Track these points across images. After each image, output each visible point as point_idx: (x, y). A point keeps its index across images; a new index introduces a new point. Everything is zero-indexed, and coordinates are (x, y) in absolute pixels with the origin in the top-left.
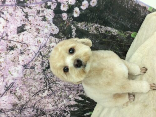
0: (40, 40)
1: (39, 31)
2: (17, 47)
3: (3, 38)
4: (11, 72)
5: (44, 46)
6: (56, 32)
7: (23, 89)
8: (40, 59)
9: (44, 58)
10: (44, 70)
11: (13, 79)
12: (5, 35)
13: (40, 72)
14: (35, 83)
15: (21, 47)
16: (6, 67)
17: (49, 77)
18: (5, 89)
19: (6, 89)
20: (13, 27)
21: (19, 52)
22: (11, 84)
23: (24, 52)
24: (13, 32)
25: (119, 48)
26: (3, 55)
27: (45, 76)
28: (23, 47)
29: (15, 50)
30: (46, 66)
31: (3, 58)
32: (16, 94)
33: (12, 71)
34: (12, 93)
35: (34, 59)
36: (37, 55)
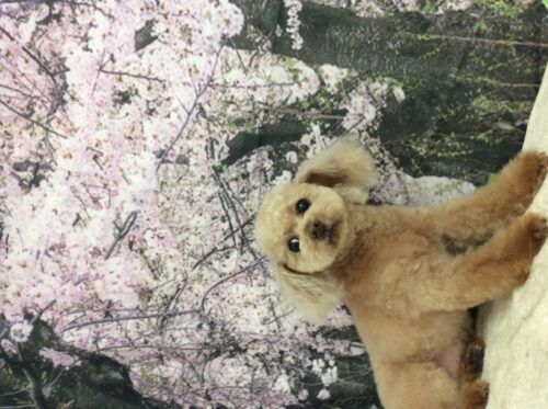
0: (195, 66)
1: (190, 35)
2: (136, 93)
3: (104, 69)
4: (125, 171)
5: (209, 85)
6: (236, 27)
7: (162, 238)
8: (201, 130)
9: (212, 127)
10: (218, 171)
11: (135, 200)
12: (107, 58)
13: (207, 175)
14: (197, 217)
15: (147, 92)
16: (112, 156)
17: (236, 195)
18: (114, 234)
19: (117, 231)
20: (126, 32)
21: (144, 109)
22: (129, 217)
23: (158, 109)
24: (126, 47)
25: (499, 65)
26: (105, 119)
27: (221, 190)
28: (152, 91)
29: (133, 103)
30: (224, 157)
31: (106, 127)
32: (146, 253)
33: (128, 169)
34: (135, 247)
35: (185, 131)
36: (193, 116)
